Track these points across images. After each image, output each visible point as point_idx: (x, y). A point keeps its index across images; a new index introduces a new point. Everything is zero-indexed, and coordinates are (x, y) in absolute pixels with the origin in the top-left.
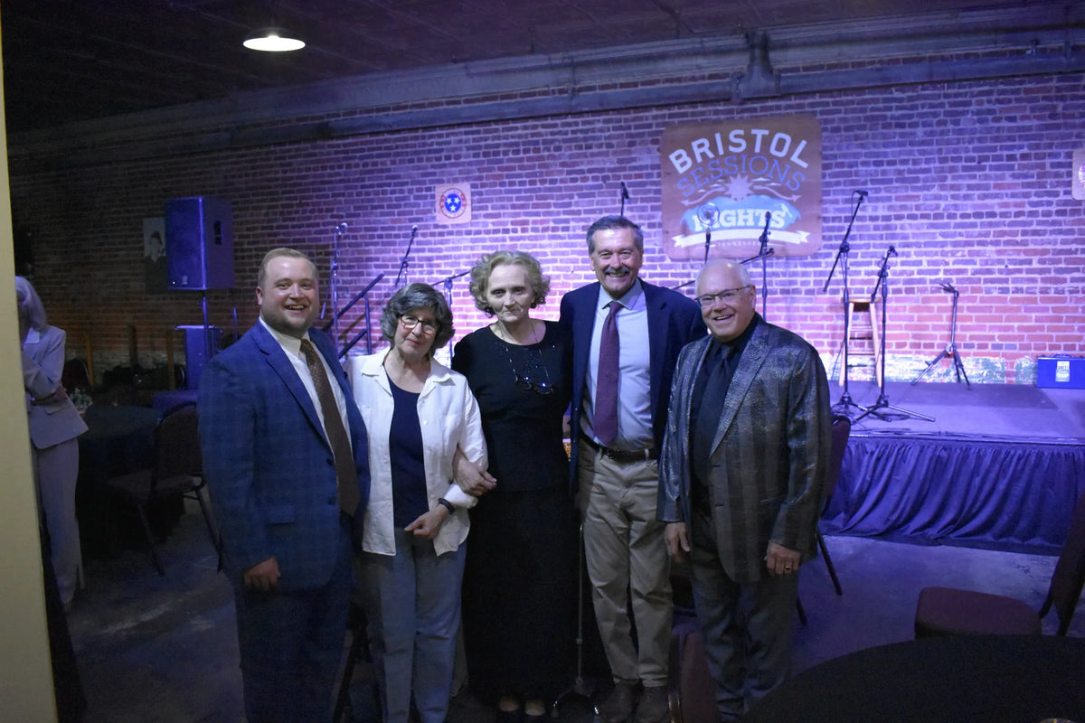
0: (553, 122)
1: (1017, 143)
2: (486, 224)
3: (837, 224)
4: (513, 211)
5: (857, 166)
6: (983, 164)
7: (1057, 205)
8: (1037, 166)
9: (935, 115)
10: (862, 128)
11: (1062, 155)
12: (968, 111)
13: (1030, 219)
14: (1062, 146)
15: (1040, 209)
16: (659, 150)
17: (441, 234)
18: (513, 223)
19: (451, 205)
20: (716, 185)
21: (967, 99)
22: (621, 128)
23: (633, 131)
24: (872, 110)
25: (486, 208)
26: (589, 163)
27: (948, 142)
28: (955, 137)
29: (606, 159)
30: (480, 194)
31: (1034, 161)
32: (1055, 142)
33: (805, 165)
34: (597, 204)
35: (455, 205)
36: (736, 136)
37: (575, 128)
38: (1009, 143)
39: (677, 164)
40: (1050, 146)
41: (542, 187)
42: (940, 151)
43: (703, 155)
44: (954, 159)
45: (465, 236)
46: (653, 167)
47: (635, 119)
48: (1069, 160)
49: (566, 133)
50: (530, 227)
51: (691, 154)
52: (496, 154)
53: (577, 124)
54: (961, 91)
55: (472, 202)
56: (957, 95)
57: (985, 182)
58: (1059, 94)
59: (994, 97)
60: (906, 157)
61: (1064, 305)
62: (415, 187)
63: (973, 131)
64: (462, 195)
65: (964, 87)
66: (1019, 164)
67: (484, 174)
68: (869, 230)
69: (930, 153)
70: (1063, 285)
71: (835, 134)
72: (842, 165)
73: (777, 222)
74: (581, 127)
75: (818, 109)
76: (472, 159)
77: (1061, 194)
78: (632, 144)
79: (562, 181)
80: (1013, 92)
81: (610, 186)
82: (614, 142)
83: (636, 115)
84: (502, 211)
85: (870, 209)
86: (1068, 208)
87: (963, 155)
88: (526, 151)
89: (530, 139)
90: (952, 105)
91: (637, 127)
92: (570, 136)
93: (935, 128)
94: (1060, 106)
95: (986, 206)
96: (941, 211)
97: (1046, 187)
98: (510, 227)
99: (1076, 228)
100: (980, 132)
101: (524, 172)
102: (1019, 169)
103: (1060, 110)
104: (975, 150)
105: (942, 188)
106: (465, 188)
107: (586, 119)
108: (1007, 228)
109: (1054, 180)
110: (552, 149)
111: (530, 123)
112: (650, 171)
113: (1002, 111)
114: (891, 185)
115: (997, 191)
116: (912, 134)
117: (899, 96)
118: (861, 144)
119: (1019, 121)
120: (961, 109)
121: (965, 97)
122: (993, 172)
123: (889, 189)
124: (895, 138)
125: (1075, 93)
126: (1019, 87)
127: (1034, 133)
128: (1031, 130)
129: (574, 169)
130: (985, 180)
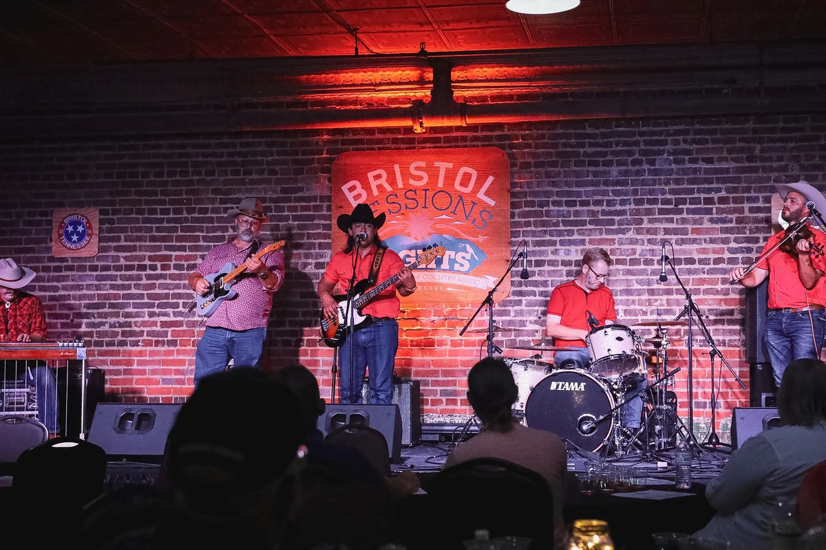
0: (206, 141)
1: (714, 185)
2: (117, 259)
4: (152, 244)
5: (548, 205)
6: (680, 206)
8: (735, 211)
9: (630, 153)
10: (554, 164)
11: (761, 200)
12: (664, 151)
14: (759, 190)
15: (740, 256)
16: (330, 180)
17: (58, 269)
18: (151, 258)
19: (72, 233)
20: (394, 222)
21: (663, 138)
22: (285, 153)
23: (300, 157)
24: (565, 145)
25: (119, 239)
26: (248, 191)
27: (644, 183)
28: (651, 177)
29: (267, 187)
30: (112, 222)
31: (732, 205)
32: (753, 185)
33: (492, 203)
35: (78, 234)
36: (417, 168)
37: (231, 150)
38: (706, 186)
39: (350, 196)
40: (748, 190)
41: (189, 216)
42: (635, 192)
43: (380, 187)
44: (650, 202)
45: (88, 273)
46: (322, 199)
47: (302, 144)
48: (768, 205)
49: (221, 155)
50: (172, 263)
51: (367, 187)
53: (234, 146)
54: (656, 129)
55: (101, 230)
56: (653, 133)
57: (682, 226)
58: (754, 136)
59: (690, 137)
60: (600, 198)
62: (26, 210)
63: (670, 172)
64: (88, 222)
65: (660, 125)
66: (717, 208)
67: (118, 199)
68: (561, 275)
69: (625, 194)
71: (524, 170)
72: (532, 204)
73: (462, 265)
74: (238, 149)
75: (507, 142)
76: (102, 180)
77: (761, 240)
78: (300, 172)
79: (214, 211)
80: (709, 132)
82: (277, 168)
83: (304, 139)
84: (138, 244)
85: (562, 253)
87: (660, 197)
88: (171, 174)
89: (176, 160)
90: (646, 143)
91: (304, 153)
92: (225, 159)
93: (630, 167)
94: (758, 147)
95: (684, 252)
96: (637, 256)
97: (745, 233)
98: (147, 262)
100: (677, 173)
101: (167, 198)
102: (717, 213)
103: (757, 152)
104: (672, 192)
105: (638, 231)
106: (94, 215)
107: (246, 140)
108: (706, 276)
109: (753, 226)
110: (203, 173)
111: (178, 141)
112: (318, 203)
113: (698, 151)
114: (585, 228)
115: (695, 236)
116: (605, 173)
117: (592, 132)
118: (552, 181)
119: (716, 163)
120: (656, 148)
121: (661, 136)
122: (691, 216)
123: (582, 231)
124: (588, 176)
125: (773, 135)
126: (716, 127)
127: (731, 175)
128: (728, 173)
129: (231, 197)
130: (682, 224)
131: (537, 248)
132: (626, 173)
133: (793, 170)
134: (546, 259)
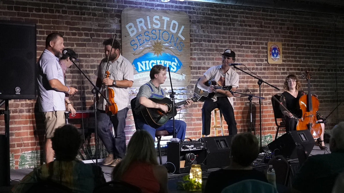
1: (252, 37)
3: (195, 71)
5: (202, 41)
6: (242, 45)
7: (263, 66)
8: (258, 48)
9: (227, 20)
10: (203, 22)
11: (264, 44)
12: (237, 20)
13: (256, 71)
14: (264, 40)
15: (259, 67)
16: (120, 22)
22: (100, 5)
23: (106, 8)
26: (83, 24)
27: (232, 34)
28: (234, 31)
29: (92, 23)
33: (184, 39)
34: (87, 51)
36: (156, 19)
39: (130, 31)
40: (261, 39)
43: (141, 27)
44: (233, 42)
46: (117, 31)
48: (266, 46)
52: (25, 9)
54: (235, 10)
56: (234, 12)
57: (243, 54)
58: (263, 17)
59: (245, 15)
60: (218, 39)
61: (267, 110)
63: (239, 30)
66: (253, 46)
69: (226, 38)
70: (267, 101)
71: (193, 24)
72: (196, 40)
73: (174, 68)
75: (188, 10)
76: (7, 11)
77: (264, 61)
78: (106, 16)
80: (251, 14)
81: (94, 40)
86: (266, 67)
87: (236, 40)
90: (233, 16)
91: (108, 6)
92: (72, 5)
93: (227, 26)
94: (263, 22)
95: (243, 65)
97: (260, 58)
99: (269, 76)
100: (241, 31)
102: (253, 49)
103: (263, 24)
104: (241, 38)
108: (249, 75)
109: (262, 54)
110: (61, 12)
112: (115, 33)
113: (247, 21)
114: (214, 52)
115: (246, 58)
116: (220, 28)
117: (215, 9)
118: (203, 31)
119: (252, 27)
120: (235, 19)
121: (236, 13)
122: (245, 49)
123: (212, 54)
124: (214, 29)
125: (267, 17)
126: (251, 12)
127: (256, 33)
128: (255, 32)
129: (74, 27)
130: (243, 53)
131: (198, 61)
132: (226, 29)
133: (272, 32)
134: (201, 66)
